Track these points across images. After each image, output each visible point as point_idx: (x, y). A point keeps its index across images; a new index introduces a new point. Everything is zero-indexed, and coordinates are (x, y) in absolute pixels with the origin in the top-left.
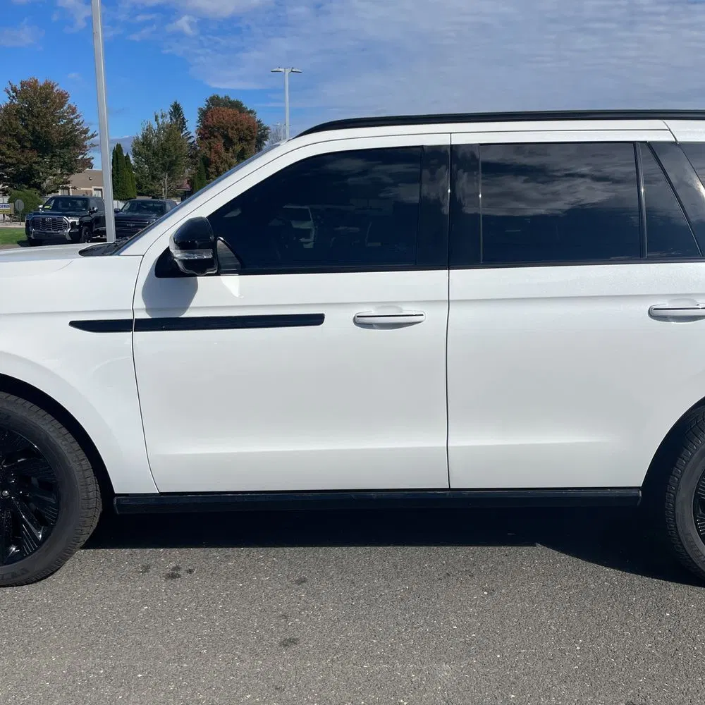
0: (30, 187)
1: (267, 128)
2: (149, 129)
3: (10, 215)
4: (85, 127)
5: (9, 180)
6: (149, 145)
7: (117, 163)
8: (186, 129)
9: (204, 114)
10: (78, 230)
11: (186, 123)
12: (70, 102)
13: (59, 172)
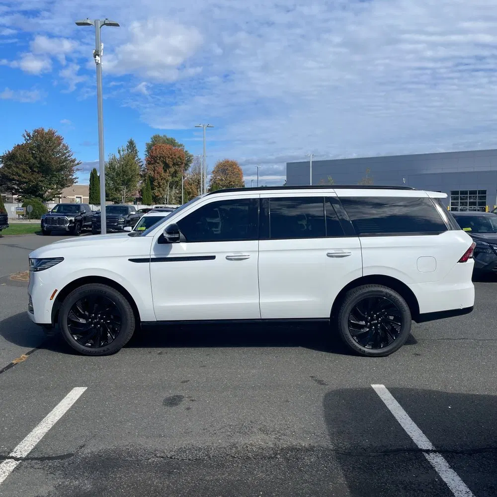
0: (36, 196)
1: (192, 156)
2: (114, 159)
3: (23, 215)
4: (73, 158)
5: (22, 193)
6: (114, 169)
7: (93, 181)
8: (137, 157)
9: (150, 148)
10: (73, 225)
11: (138, 153)
12: (64, 142)
13: (55, 187)
